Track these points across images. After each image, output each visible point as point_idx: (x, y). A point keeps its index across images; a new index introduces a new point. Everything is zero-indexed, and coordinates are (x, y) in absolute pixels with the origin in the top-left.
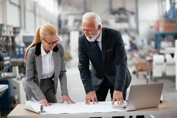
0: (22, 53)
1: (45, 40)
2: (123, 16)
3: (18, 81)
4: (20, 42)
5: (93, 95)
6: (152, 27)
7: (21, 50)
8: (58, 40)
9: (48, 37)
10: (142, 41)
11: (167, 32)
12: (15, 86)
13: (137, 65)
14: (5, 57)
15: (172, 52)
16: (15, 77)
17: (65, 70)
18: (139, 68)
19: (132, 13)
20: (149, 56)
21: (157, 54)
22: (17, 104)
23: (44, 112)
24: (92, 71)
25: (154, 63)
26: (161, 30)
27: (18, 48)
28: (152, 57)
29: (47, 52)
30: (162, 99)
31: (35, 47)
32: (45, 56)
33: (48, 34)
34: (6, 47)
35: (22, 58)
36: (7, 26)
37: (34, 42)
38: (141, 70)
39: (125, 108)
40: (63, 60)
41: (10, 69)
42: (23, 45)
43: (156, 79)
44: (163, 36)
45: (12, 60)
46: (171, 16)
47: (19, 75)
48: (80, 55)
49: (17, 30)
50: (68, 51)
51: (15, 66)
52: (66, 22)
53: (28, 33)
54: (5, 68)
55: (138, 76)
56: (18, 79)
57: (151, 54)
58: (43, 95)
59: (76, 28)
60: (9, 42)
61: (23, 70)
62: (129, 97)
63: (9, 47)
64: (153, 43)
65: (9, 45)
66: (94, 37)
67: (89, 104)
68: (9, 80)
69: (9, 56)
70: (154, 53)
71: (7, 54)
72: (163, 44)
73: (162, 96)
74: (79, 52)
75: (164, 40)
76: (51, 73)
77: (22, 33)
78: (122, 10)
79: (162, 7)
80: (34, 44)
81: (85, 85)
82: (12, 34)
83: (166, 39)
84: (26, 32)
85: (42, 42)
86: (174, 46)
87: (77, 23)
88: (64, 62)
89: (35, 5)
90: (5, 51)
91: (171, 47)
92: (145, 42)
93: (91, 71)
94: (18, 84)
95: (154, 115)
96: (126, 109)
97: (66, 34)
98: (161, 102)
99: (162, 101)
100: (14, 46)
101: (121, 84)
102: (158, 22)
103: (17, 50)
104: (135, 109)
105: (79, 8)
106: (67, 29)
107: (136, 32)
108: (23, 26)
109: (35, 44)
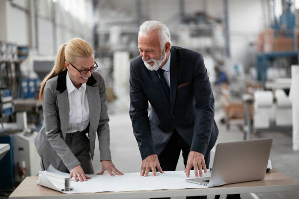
0: (33, 90)
1: (74, 65)
2: (202, 26)
3: (26, 138)
4: (29, 72)
5: (154, 160)
6: (251, 45)
7: (32, 84)
8: (95, 66)
9: (79, 60)
10: (236, 67)
11: (278, 51)
12: (21, 146)
13: (227, 109)
14: (4, 97)
15: (286, 86)
16: (21, 131)
17: (108, 117)
18: (231, 113)
19: (219, 21)
20: (247, 92)
21: (260, 90)
22: (25, 177)
23: (71, 189)
24: (152, 119)
25: (256, 105)
26: (268, 49)
27: (25, 81)
28: (253, 95)
29: (78, 86)
30: (269, 166)
31: (56, 78)
32: (74, 92)
33: (78, 54)
34: (6, 80)
35: (33, 98)
36: (8, 45)
37: (55, 68)
38: (234, 118)
39: (208, 181)
40: (105, 101)
41: (12, 117)
42: (33, 75)
43: (260, 132)
44: (271, 59)
45: (16, 102)
46: (284, 26)
47: (28, 128)
48: (133, 93)
49: (24, 51)
50: (110, 86)
51: (21, 111)
52: (107, 36)
53: (43, 55)
54: (3, 115)
55: (228, 127)
56: (26, 134)
57: (250, 90)
58: (76, 161)
59: (124, 47)
60: (11, 72)
61: (34, 119)
62: (214, 164)
63: (10, 80)
64: (254, 72)
65: (11, 77)
66: (158, 63)
67: (147, 176)
68: (11, 136)
69: (10, 95)
70: (255, 88)
71: (7, 91)
72: (271, 73)
73: (270, 162)
74: (131, 88)
75: (272, 66)
76: (84, 123)
77: (33, 57)
78: (201, 16)
79: (269, 11)
80: (54, 72)
81: (140, 144)
82: (16, 59)
83: (275, 63)
84: (38, 55)
85: (67, 68)
86: (289, 75)
87: (125, 39)
88: (106, 103)
89: (54, 8)
90: (5, 86)
91: (285, 77)
92: (241, 69)
93: (150, 119)
94: (27, 142)
95: (256, 194)
96: (210, 184)
97: (107, 57)
98: (268, 171)
99: (269, 169)
100: (19, 79)
101: (203, 141)
102: (262, 36)
103: (24, 84)
104: (224, 183)
105: (128, 12)
106: (109, 49)
107: (224, 53)
108: (34, 45)
109: (57, 72)
